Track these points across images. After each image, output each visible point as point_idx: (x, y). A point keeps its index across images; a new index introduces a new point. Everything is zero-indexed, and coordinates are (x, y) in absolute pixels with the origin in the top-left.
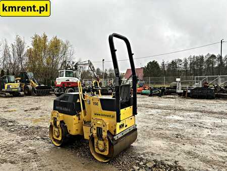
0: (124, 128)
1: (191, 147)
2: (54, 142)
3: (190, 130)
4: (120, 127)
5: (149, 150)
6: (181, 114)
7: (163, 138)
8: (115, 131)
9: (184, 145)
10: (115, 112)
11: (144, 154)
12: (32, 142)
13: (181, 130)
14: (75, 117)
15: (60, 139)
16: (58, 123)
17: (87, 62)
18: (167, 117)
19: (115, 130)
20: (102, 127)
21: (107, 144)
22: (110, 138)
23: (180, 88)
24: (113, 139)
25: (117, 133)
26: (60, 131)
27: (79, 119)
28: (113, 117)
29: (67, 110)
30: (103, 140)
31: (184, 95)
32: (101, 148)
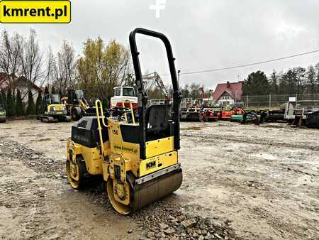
0: (157, 168)
1: (265, 201)
2: (72, 183)
3: (276, 176)
4: (148, 166)
5: (196, 202)
6: (277, 150)
7: (227, 185)
8: (138, 172)
9: (254, 197)
10: (139, 145)
11: (186, 207)
12: (47, 181)
13: (264, 174)
14: (94, 150)
15: (77, 179)
16: (74, 157)
17: (153, 75)
18: (253, 155)
19: (139, 170)
20: (120, 165)
21: (128, 189)
22: (131, 182)
24: (134, 184)
25: (141, 175)
26: (78, 168)
27: (101, 154)
28: (136, 151)
29: (85, 140)
30: (123, 184)
31: (297, 123)
32: (120, 194)
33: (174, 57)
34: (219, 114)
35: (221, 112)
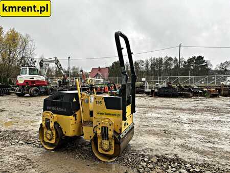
0: (127, 126)
1: (182, 141)
2: (45, 146)
4: (124, 125)
8: (121, 130)
9: (174, 139)
10: (121, 111)
12: (17, 147)
13: (165, 126)
14: (71, 117)
15: (53, 141)
17: (54, 59)
19: (121, 128)
22: (117, 137)
23: (148, 87)
24: (119, 138)
25: (123, 131)
26: (54, 133)
27: (76, 120)
28: (119, 115)
29: (62, 110)
30: (108, 139)
31: (152, 94)
32: (106, 147)
33: (132, 52)
34: (103, 89)
35: (104, 87)
